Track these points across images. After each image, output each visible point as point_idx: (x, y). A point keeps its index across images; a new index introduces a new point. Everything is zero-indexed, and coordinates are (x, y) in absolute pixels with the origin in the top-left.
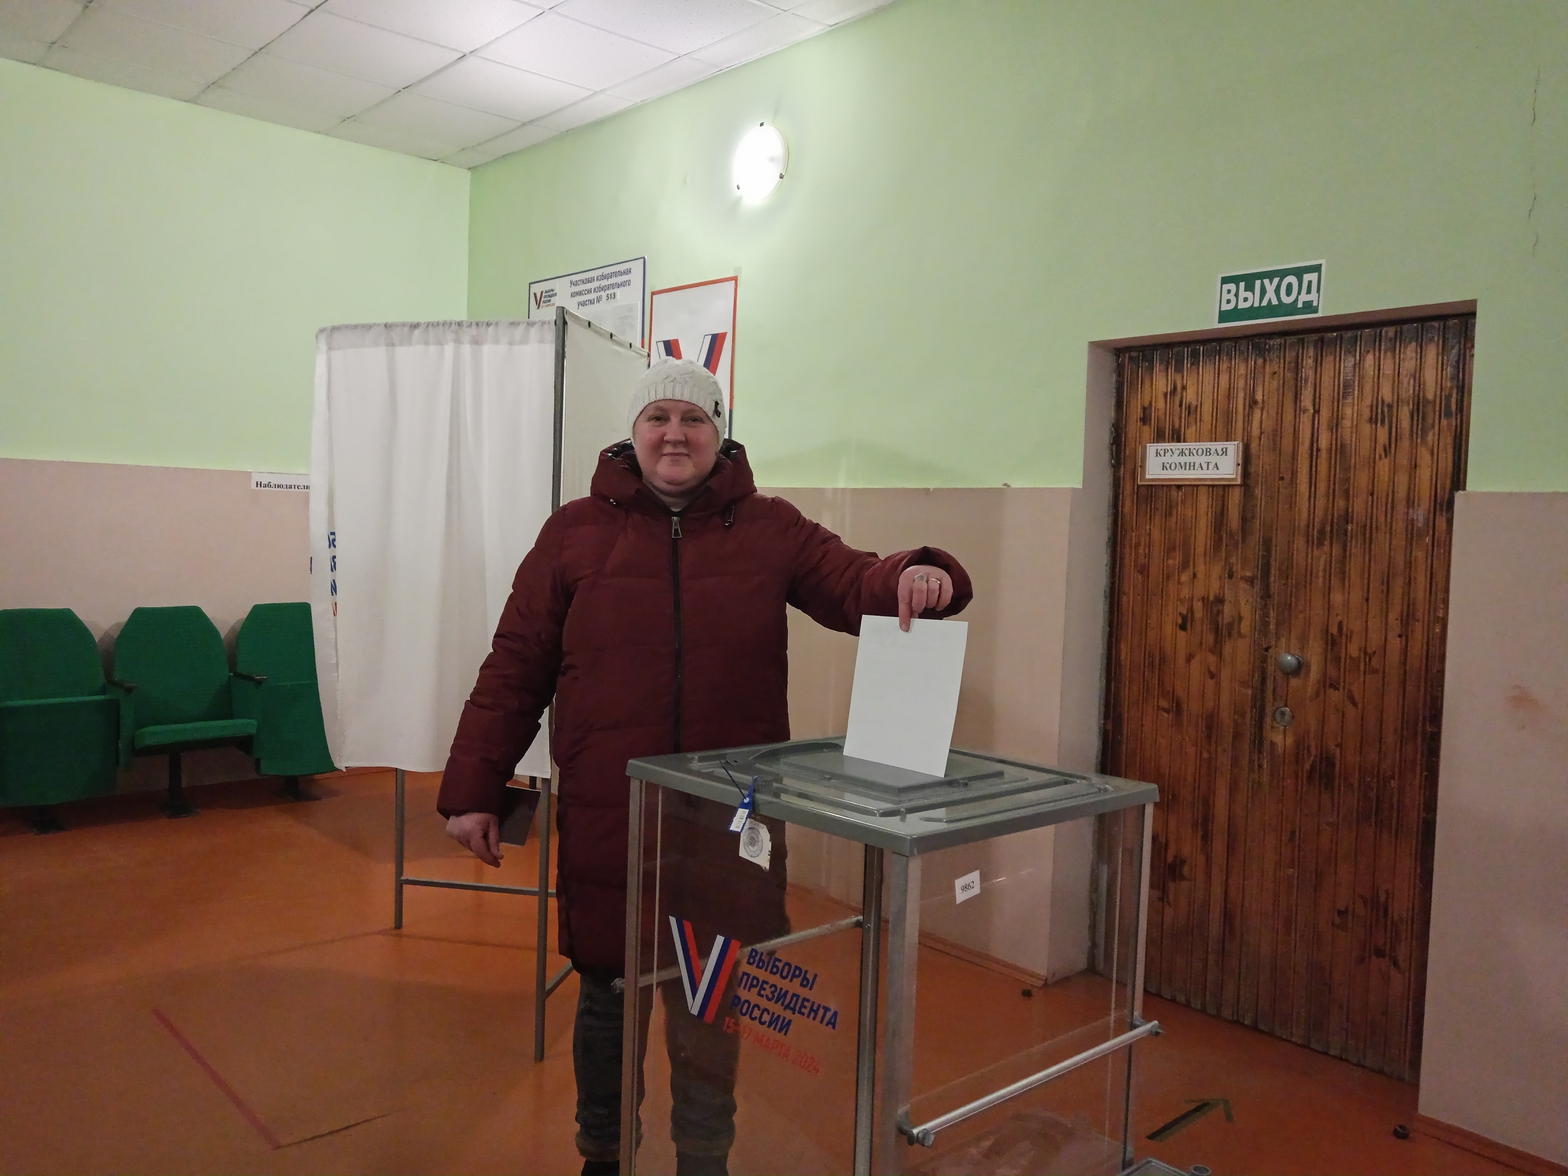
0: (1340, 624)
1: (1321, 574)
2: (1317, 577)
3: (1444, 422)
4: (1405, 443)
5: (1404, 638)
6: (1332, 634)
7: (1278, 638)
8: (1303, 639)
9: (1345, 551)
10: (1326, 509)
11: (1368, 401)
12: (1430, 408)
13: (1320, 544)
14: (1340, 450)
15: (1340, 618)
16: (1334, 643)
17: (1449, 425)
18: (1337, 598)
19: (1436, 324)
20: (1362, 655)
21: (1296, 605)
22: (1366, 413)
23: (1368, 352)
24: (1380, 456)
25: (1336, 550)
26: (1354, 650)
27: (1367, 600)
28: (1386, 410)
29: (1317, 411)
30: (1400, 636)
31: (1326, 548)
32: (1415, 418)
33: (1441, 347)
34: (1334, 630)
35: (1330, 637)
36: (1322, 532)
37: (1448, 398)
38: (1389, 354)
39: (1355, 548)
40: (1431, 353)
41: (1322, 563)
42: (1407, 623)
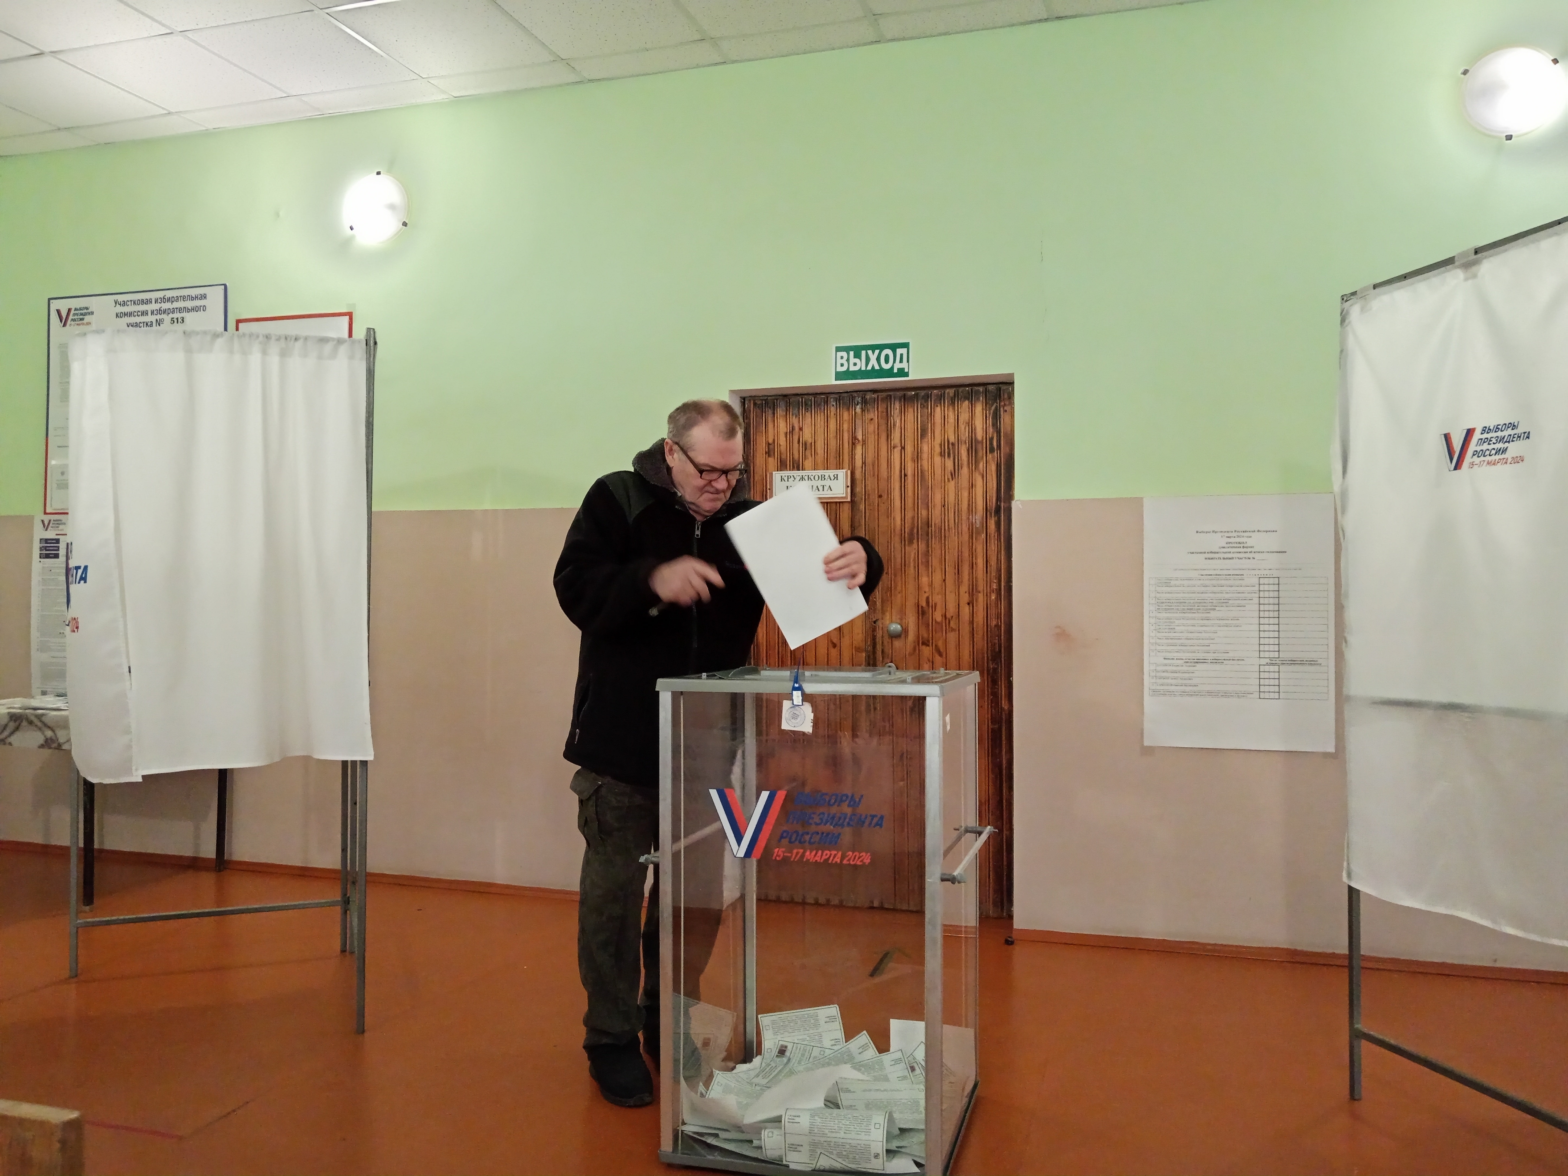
0: (928, 598)
1: (912, 565)
2: (909, 566)
3: (990, 456)
4: (965, 471)
5: (971, 605)
6: (922, 607)
7: (883, 613)
8: (902, 612)
9: (928, 546)
10: (913, 518)
11: (938, 440)
12: (979, 447)
13: (911, 542)
14: (920, 476)
15: (926, 595)
16: (923, 613)
17: (993, 458)
18: (924, 580)
19: (981, 389)
20: (944, 621)
21: (895, 588)
22: (937, 449)
23: (937, 406)
24: (948, 479)
25: (922, 546)
26: (938, 617)
27: (944, 580)
28: (950, 446)
29: (903, 448)
30: (969, 604)
31: (915, 546)
32: (970, 452)
33: (984, 404)
34: (923, 603)
35: (920, 610)
36: (911, 534)
37: (991, 439)
38: (951, 409)
39: (935, 544)
40: (979, 408)
41: (913, 556)
42: (973, 595)
